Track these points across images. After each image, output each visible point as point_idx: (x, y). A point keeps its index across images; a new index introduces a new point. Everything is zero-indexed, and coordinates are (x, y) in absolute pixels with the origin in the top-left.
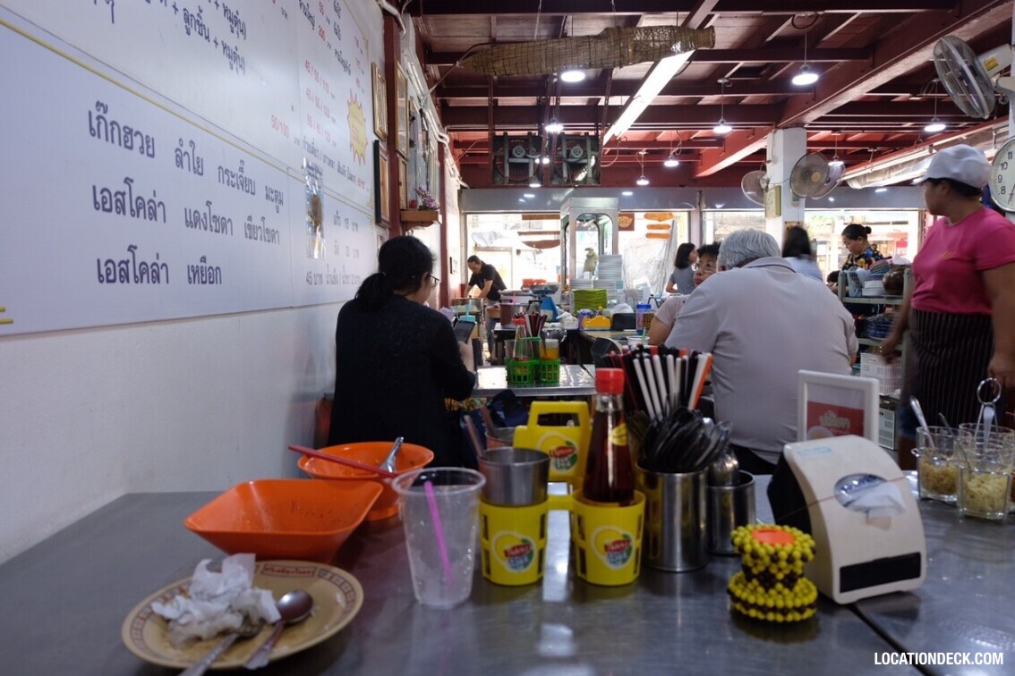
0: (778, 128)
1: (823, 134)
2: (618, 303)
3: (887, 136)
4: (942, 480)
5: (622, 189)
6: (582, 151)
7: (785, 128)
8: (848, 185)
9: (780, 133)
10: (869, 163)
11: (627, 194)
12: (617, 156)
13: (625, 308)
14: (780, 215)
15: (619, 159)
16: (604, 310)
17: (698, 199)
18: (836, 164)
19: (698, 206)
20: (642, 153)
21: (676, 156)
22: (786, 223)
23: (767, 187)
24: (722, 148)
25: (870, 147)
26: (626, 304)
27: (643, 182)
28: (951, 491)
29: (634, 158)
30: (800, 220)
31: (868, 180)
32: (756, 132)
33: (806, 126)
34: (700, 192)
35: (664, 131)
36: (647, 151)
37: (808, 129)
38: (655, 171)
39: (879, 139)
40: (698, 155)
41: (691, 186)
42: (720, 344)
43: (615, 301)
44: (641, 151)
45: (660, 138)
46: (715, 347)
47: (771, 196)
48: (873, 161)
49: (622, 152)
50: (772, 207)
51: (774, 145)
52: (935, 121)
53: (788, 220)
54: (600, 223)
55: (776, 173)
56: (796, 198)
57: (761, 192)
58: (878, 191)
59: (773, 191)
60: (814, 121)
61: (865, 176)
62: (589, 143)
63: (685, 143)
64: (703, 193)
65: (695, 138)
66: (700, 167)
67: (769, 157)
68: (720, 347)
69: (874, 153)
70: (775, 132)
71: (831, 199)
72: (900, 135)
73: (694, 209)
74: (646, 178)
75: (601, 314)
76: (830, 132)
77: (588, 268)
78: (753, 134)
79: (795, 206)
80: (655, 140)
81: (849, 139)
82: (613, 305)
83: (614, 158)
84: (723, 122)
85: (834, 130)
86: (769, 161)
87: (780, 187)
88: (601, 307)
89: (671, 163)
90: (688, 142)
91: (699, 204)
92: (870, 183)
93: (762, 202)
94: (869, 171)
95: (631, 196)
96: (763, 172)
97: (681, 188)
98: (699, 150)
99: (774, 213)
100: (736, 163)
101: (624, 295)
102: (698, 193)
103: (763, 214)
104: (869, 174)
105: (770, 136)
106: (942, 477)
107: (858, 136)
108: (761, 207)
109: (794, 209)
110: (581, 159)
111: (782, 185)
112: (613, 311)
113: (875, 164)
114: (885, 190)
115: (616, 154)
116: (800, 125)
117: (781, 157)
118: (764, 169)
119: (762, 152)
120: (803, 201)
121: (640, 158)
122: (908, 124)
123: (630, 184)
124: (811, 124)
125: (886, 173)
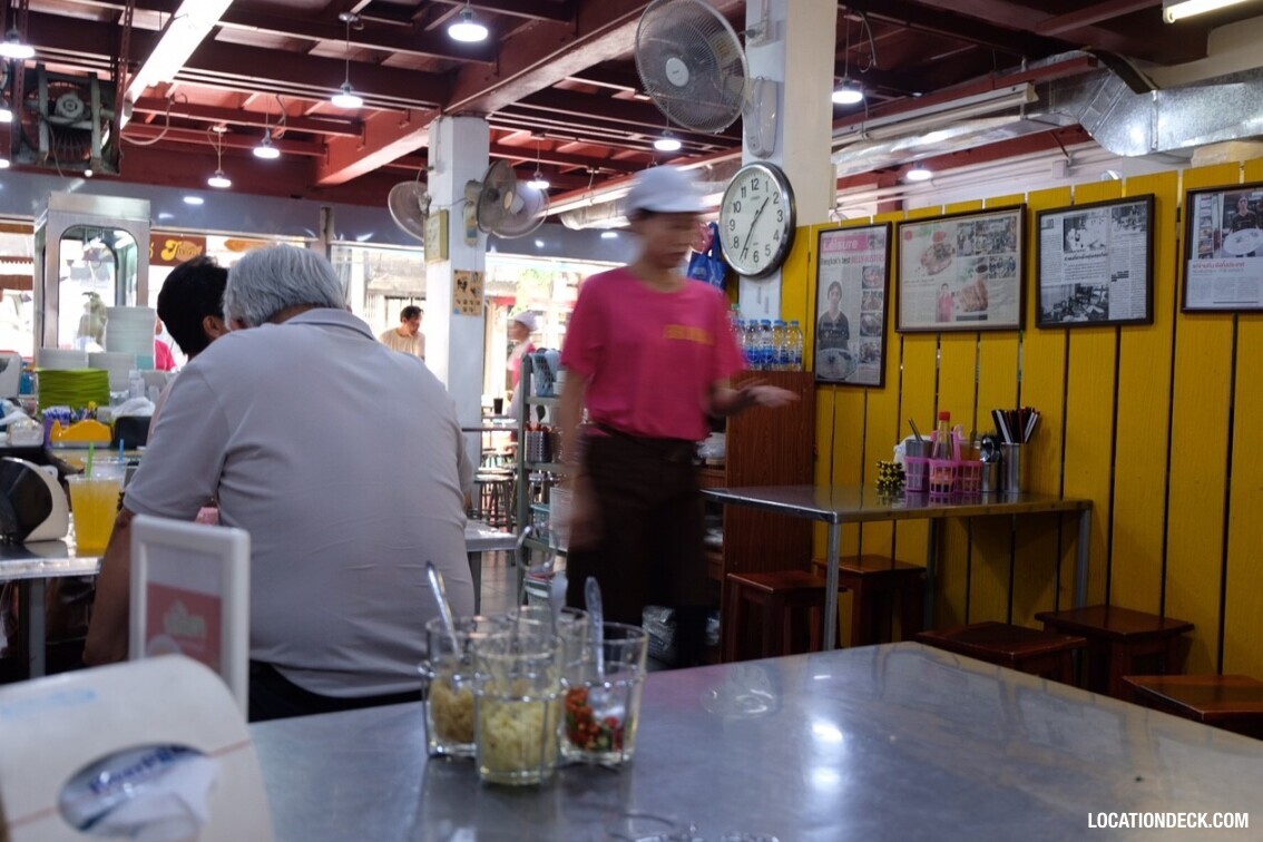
0: (446, 114)
1: (520, 136)
2: (130, 396)
3: (613, 152)
4: (461, 716)
5: (181, 191)
6: (81, 105)
7: (456, 115)
8: (561, 222)
9: (448, 121)
10: (587, 191)
11: (193, 201)
12: (166, 129)
13: (143, 405)
14: (447, 258)
15: (170, 133)
16: (102, 409)
17: (322, 223)
18: (537, 186)
19: (322, 234)
20: (220, 130)
21: (275, 143)
22: (456, 272)
23: (428, 210)
24: (360, 137)
25: (590, 166)
26: (144, 400)
27: (219, 182)
28: (469, 738)
29: (204, 137)
30: (478, 270)
31: (588, 217)
32: (413, 117)
33: (487, 118)
34: (327, 210)
35: (256, 94)
36: (228, 126)
37: (492, 123)
38: (238, 164)
39: (603, 155)
40: (323, 146)
41: (309, 198)
42: (235, 467)
43: (124, 394)
44: (218, 124)
45: (248, 104)
46: (223, 474)
47: (433, 226)
48: (593, 188)
49: (175, 122)
50: (436, 245)
51: (439, 142)
52: (668, 135)
53: (460, 268)
54: (118, 245)
55: (442, 189)
56: (472, 234)
57: (420, 216)
58: (605, 235)
59: (438, 218)
60: (500, 110)
61: (584, 210)
62: (96, 93)
63: (291, 121)
64: (333, 213)
65: (313, 114)
66: (326, 167)
67: (431, 161)
68: (235, 475)
69: (595, 175)
70: (441, 120)
71: (539, 244)
72: (630, 153)
73: (314, 240)
74: (226, 175)
75: (92, 416)
76: (529, 132)
77: (87, 330)
78: (409, 120)
79: (471, 245)
80: (241, 109)
81: (561, 149)
82: (118, 402)
83: (160, 131)
84: (347, 89)
85: (535, 131)
86: (432, 168)
87: (448, 213)
88: (92, 404)
89: (266, 152)
90: (303, 120)
91: (326, 231)
92: (591, 221)
93: (421, 234)
94: (586, 202)
95: (201, 206)
96: (422, 185)
97: (293, 200)
98: (324, 136)
99: (438, 254)
100: (384, 168)
101: (142, 381)
102: (323, 213)
103: (422, 255)
104: (589, 207)
105: (433, 125)
106: (461, 710)
107: (571, 146)
108: (420, 244)
109: (469, 250)
110: (78, 120)
111: (450, 209)
112: (116, 412)
113: (596, 192)
114: (613, 235)
115: (164, 124)
116: (477, 112)
117: (449, 162)
118: (424, 179)
119: (421, 154)
120: (483, 237)
121: (215, 137)
122: (636, 137)
123: (198, 185)
124: (495, 116)
125: (611, 208)
